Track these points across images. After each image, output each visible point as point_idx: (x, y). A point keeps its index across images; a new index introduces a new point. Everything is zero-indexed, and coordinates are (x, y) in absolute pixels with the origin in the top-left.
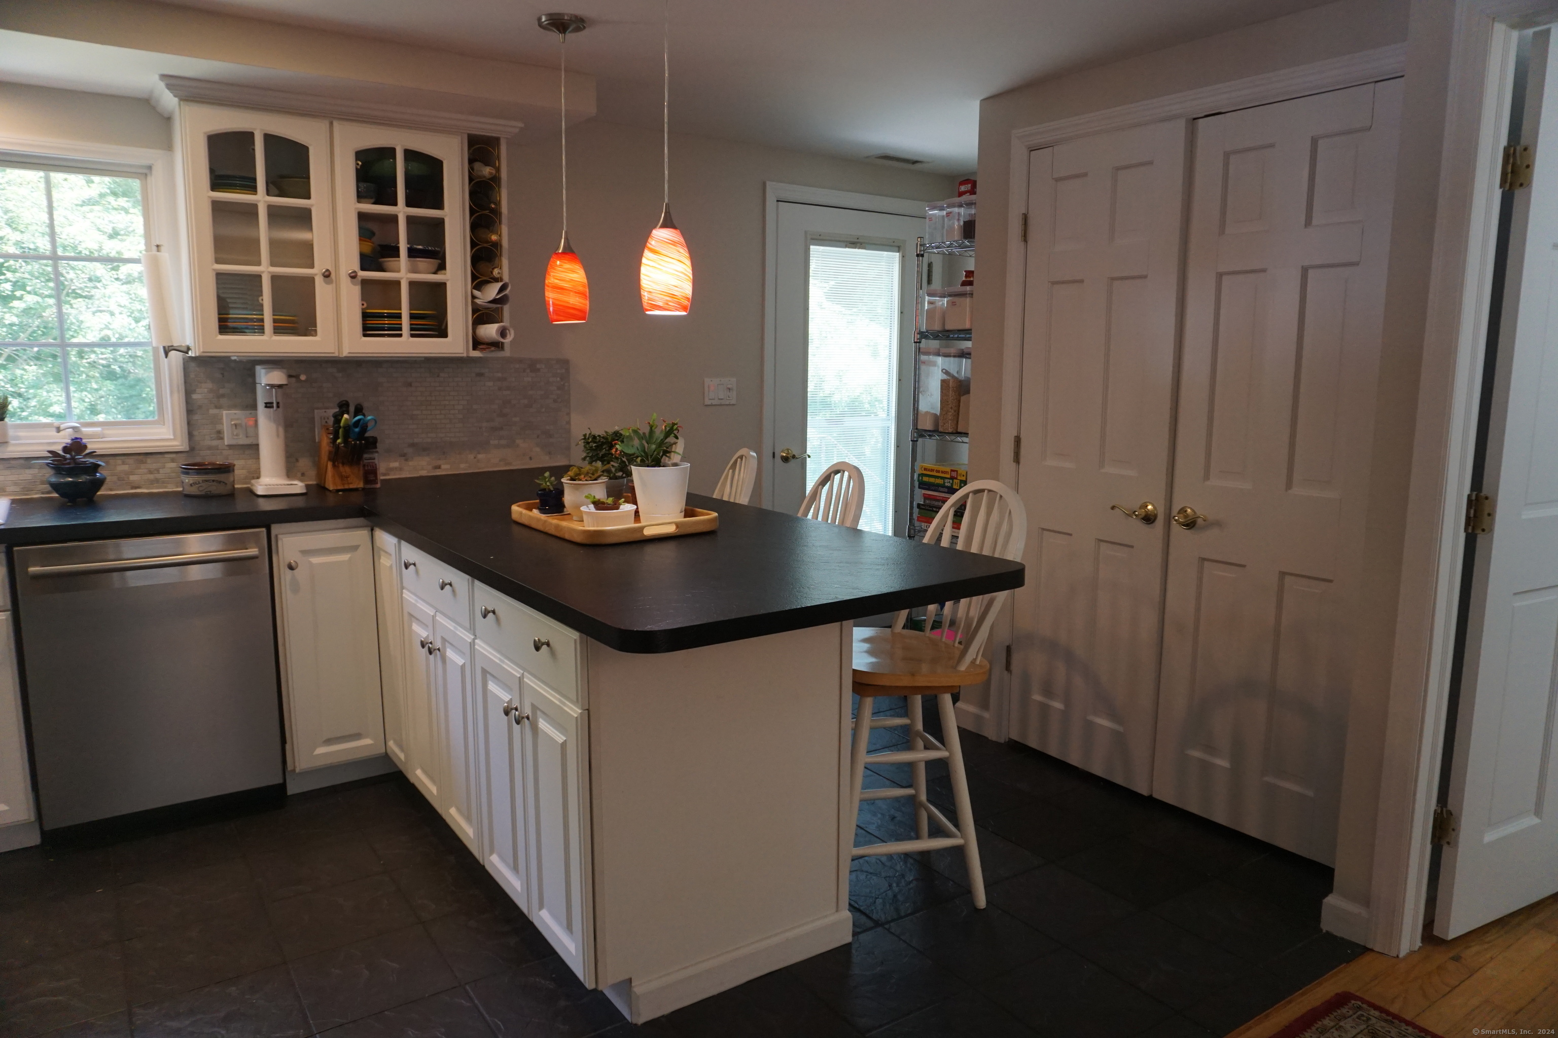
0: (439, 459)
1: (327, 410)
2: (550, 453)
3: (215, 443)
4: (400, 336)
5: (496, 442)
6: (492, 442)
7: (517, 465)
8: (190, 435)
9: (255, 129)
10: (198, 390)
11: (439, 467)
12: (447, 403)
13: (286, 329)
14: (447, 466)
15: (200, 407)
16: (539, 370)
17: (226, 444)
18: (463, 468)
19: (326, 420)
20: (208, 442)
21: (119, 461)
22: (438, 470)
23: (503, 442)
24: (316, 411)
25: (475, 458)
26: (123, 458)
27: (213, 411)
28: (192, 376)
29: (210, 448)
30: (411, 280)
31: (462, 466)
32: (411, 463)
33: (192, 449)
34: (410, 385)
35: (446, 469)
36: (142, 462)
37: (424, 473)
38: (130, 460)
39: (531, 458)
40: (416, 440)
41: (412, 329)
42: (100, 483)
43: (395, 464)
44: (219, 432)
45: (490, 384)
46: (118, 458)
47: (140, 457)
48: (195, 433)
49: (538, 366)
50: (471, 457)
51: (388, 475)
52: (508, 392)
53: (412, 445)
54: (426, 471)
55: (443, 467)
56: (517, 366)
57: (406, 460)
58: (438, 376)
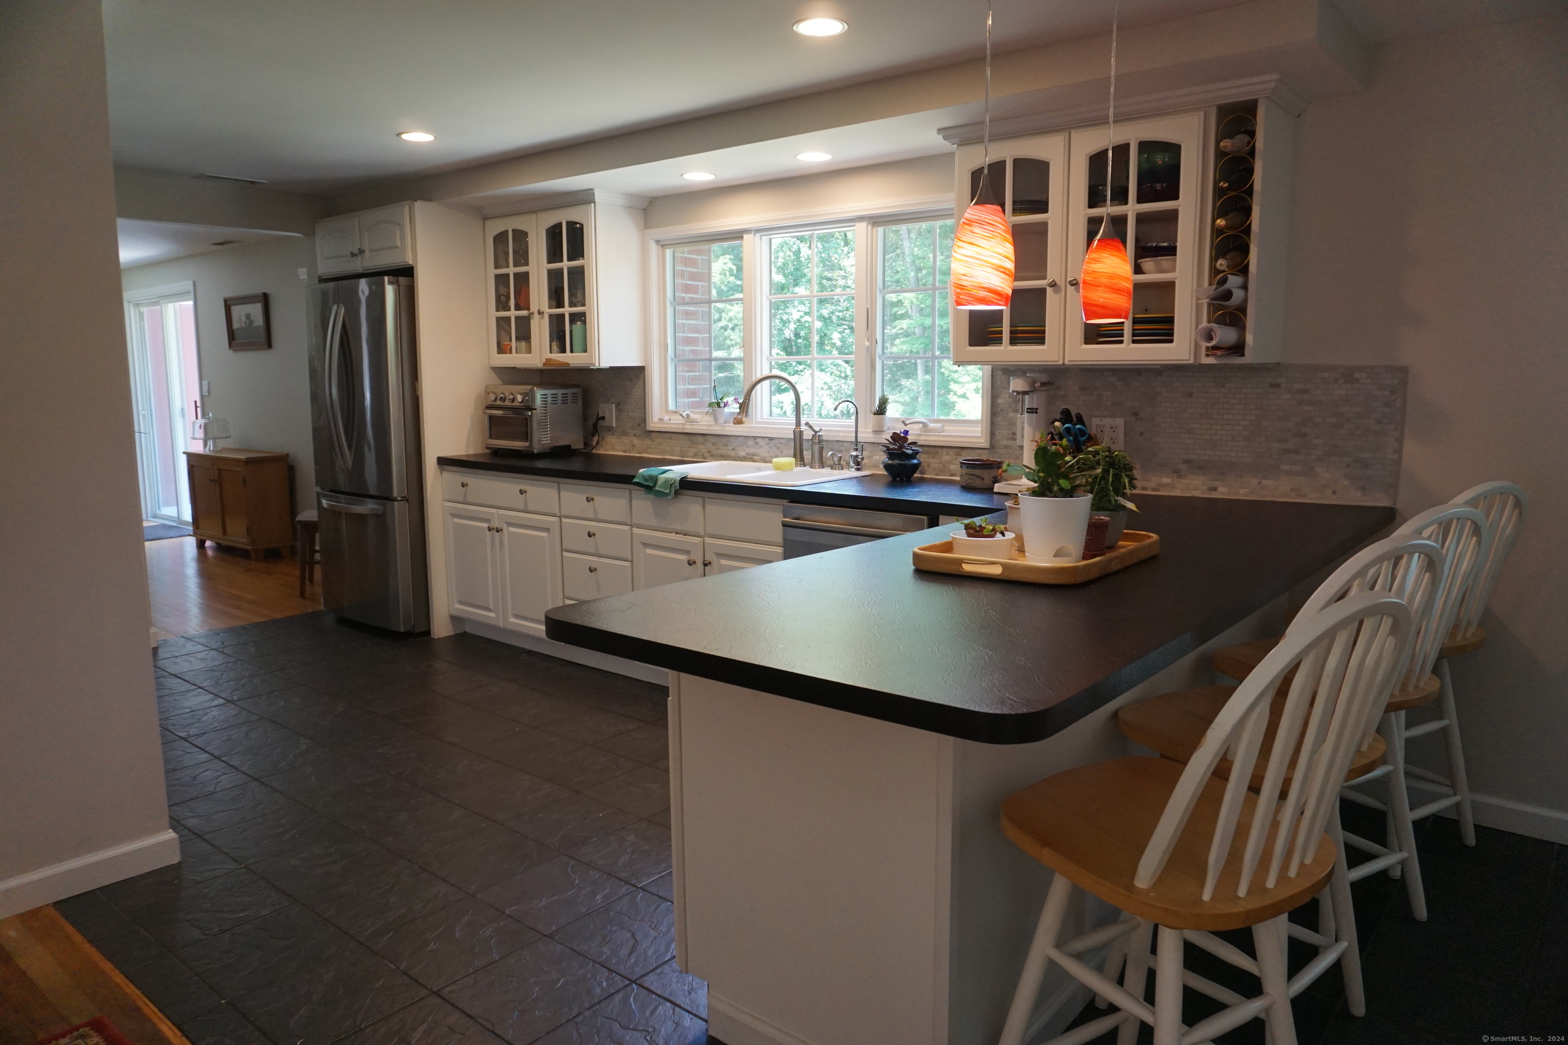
0: (1216, 480)
1: (1103, 419)
2: (1363, 489)
3: (1009, 443)
4: (1121, 342)
5: (1287, 467)
6: (1282, 467)
7: (1313, 498)
8: (992, 434)
9: (1006, 157)
10: (1002, 396)
11: (1215, 489)
12: (1230, 417)
13: (1032, 339)
14: (1225, 490)
15: (1002, 410)
16: (1357, 380)
17: (1017, 444)
18: (1242, 494)
19: (1102, 428)
20: (1005, 442)
21: (945, 451)
22: (1214, 492)
23: (1296, 468)
24: (1094, 419)
25: (1259, 483)
26: (948, 449)
27: (1011, 415)
28: (998, 383)
29: (1006, 447)
30: (1136, 282)
31: (1242, 491)
32: (1184, 481)
33: (992, 447)
34: (1190, 395)
35: (1223, 492)
36: (959, 454)
37: (1197, 494)
38: (952, 452)
39: (1334, 492)
40: (1191, 457)
41: (1134, 335)
42: (916, 467)
43: (1166, 480)
44: (1014, 434)
45: (1288, 396)
46: (944, 449)
47: (958, 450)
48: (997, 433)
49: (1357, 375)
50: (1254, 481)
51: (1159, 490)
52: (1310, 408)
53: (1187, 462)
54: (1200, 492)
55: (1220, 489)
56: (1326, 375)
57: (1179, 477)
58: (1223, 387)
